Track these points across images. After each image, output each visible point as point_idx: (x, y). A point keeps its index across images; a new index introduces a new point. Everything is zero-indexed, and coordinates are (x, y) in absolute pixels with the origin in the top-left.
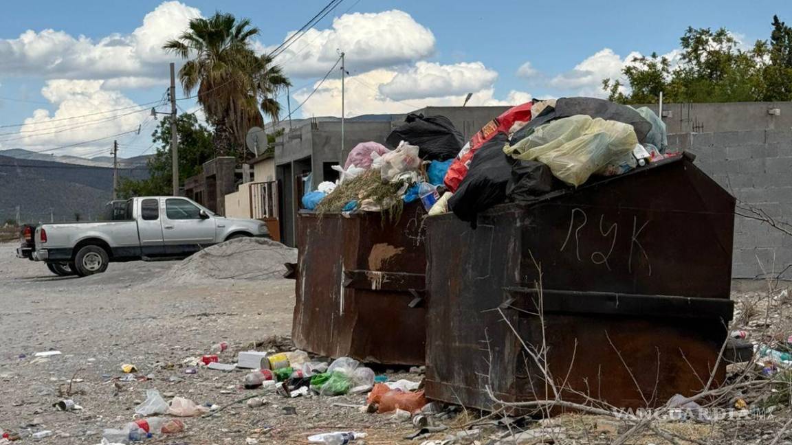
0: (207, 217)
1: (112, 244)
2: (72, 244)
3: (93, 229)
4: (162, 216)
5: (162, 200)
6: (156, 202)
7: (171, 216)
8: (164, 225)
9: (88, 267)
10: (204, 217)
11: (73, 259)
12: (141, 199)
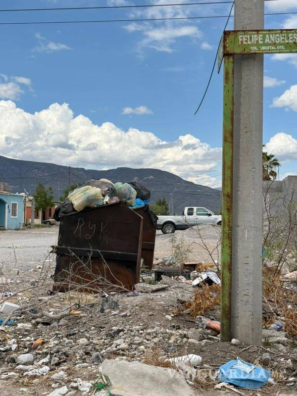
0: (211, 215)
1: (176, 224)
2: (162, 224)
3: (170, 218)
4: (195, 214)
5: (195, 208)
6: (193, 209)
7: (198, 215)
8: (195, 217)
9: (167, 231)
10: (210, 215)
11: (162, 228)
12: (188, 208)
